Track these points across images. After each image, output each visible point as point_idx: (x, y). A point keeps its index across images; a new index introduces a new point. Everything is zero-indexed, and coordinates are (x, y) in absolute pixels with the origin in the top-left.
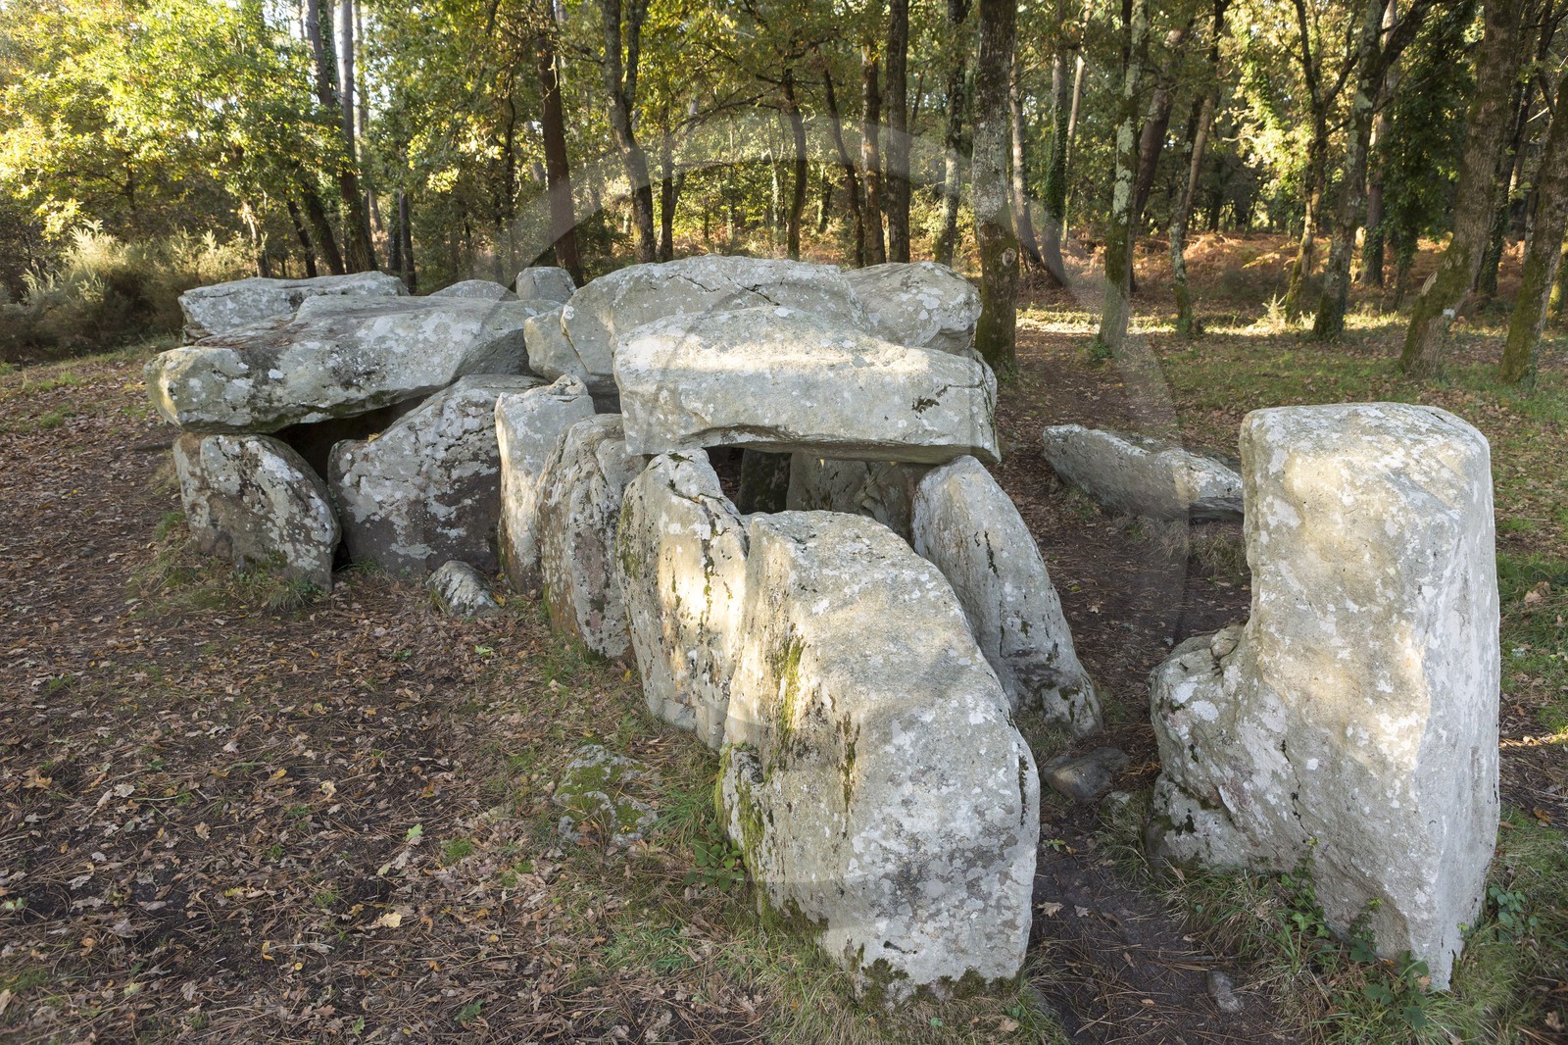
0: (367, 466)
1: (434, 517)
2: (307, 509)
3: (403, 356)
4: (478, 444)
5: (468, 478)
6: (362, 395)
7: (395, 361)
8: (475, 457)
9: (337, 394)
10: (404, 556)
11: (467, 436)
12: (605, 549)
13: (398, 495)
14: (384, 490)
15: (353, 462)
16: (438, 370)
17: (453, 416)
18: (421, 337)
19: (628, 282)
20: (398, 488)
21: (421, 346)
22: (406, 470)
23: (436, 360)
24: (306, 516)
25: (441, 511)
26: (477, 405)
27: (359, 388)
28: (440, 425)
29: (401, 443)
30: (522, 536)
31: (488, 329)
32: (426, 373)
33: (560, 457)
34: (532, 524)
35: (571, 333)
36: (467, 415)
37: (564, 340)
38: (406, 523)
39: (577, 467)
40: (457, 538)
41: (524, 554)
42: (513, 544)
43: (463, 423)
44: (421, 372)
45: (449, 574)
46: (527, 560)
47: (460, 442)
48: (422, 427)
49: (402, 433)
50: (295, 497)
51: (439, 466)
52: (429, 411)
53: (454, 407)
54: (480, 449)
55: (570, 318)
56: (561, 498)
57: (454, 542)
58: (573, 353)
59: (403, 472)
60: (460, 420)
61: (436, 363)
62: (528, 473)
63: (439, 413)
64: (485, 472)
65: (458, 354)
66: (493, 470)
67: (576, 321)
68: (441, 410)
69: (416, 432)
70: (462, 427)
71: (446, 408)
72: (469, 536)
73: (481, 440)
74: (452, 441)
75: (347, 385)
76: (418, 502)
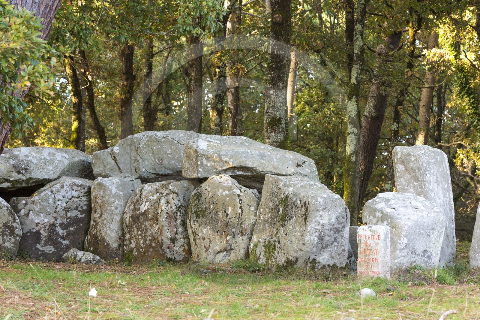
0: (34, 206)
1: (58, 233)
2: (14, 219)
3: (36, 164)
4: (79, 202)
5: (74, 217)
6: (24, 178)
7: (33, 166)
9: (15, 176)
10: (42, 251)
11: (73, 199)
12: (176, 219)
13: (46, 220)
14: (40, 218)
15: (26, 204)
16: (52, 172)
17: (68, 189)
18: (43, 157)
19: (146, 138)
20: (46, 217)
21: (43, 161)
22: (50, 209)
23: (50, 168)
24: (14, 222)
25: (61, 231)
26: (78, 186)
27: (23, 175)
28: (63, 192)
29: (49, 198)
30: (112, 235)
31: (71, 157)
32: (46, 173)
33: (140, 197)
34: (118, 229)
35: (117, 159)
36: (73, 190)
37: (113, 162)
38: (46, 234)
39: (158, 194)
40: (66, 245)
41: (113, 243)
42: (106, 240)
43: (72, 193)
44: (45, 172)
45: (75, 252)
46: (114, 245)
47: (71, 201)
48: (56, 192)
49: (50, 193)
50: (11, 213)
51: (63, 210)
52: (58, 186)
53: (68, 185)
54: (79, 205)
55: (117, 152)
56: (149, 207)
57: (64, 246)
58: (117, 168)
59: (49, 210)
60: (71, 191)
61: (50, 169)
62: (116, 208)
63: (62, 187)
64: (80, 216)
65: (61, 166)
66: (83, 216)
67: (120, 154)
68: (63, 186)
69: (54, 193)
70: (71, 194)
71: (65, 186)
72: (70, 245)
73: (80, 201)
74: (68, 200)
75: (19, 172)
76: (53, 225)
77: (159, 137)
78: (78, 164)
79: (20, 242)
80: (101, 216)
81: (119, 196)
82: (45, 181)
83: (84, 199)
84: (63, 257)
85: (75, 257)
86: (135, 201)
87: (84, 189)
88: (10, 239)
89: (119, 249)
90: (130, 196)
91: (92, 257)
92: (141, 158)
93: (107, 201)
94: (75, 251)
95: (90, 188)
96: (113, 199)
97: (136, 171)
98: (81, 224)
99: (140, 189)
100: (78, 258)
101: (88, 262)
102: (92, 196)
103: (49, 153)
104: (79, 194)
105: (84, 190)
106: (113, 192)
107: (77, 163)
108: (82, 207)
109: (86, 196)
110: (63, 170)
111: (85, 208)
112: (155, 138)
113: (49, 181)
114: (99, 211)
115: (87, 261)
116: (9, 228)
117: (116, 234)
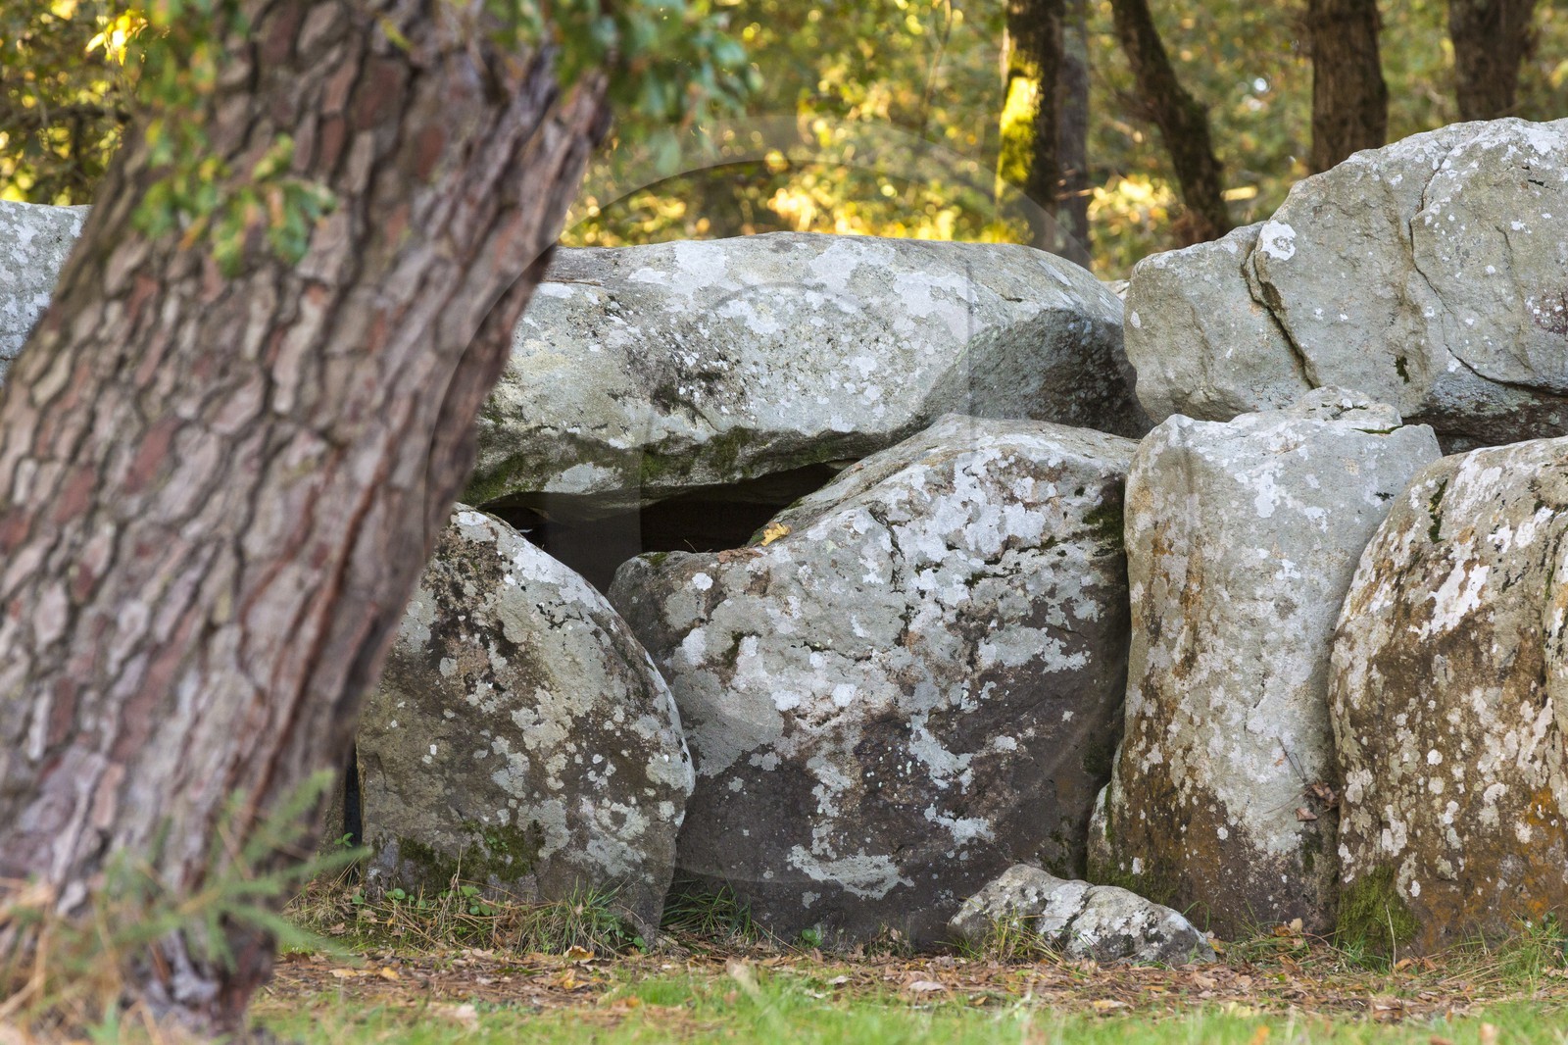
0: (769, 607)
1: (921, 772)
3: (777, 346)
5: (1018, 671)
6: (701, 433)
7: (757, 357)
8: (1036, 618)
9: (642, 422)
13: (844, 695)
14: (807, 679)
15: (716, 595)
16: (873, 393)
17: (979, 496)
18: (814, 299)
20: (841, 674)
21: (818, 322)
22: (867, 624)
23: (865, 363)
25: (939, 761)
27: (695, 413)
28: (946, 516)
29: (857, 552)
30: (1262, 778)
31: (991, 295)
32: (839, 397)
33: (1434, 532)
34: (1297, 740)
35: (1287, 298)
36: (1012, 499)
37: (1260, 318)
38: (847, 782)
39: (1545, 513)
40: (975, 844)
41: (1268, 826)
42: (1222, 809)
43: (1003, 521)
44: (829, 392)
45: (1031, 892)
46: (1279, 841)
47: (998, 569)
48: (903, 516)
49: (863, 523)
50: (618, 658)
51: (950, 627)
52: (917, 475)
53: (982, 472)
54: (1052, 593)
55: (1285, 256)
56: (1491, 596)
57: (964, 856)
58: (1285, 357)
59: (859, 632)
60: (995, 508)
61: (865, 373)
62: (1286, 608)
63: (943, 483)
64: (1057, 661)
65: (930, 350)
66: (1077, 661)
67: (1299, 268)
68: (950, 477)
69: (889, 525)
70: (1001, 528)
71: (958, 474)
72: (1000, 844)
73: (1055, 566)
74: (978, 564)
75: (665, 398)
76: (888, 725)
77: (1545, 158)
78: (1042, 334)
79: (683, 835)
80: (1190, 660)
81: (1305, 533)
82: (834, 451)
83: (1083, 553)
84: (957, 920)
85: (1032, 922)
86: (1401, 560)
87: (1080, 492)
88: (619, 819)
89: (1309, 861)
90: (1372, 532)
91: (1139, 918)
92: (1437, 290)
93: (1225, 566)
94: (1032, 882)
95: (1115, 488)
96: (1263, 553)
97: (1402, 372)
98: (1067, 715)
99: (1431, 483)
100: (1051, 927)
101: (1116, 949)
102: (1132, 538)
103: (854, 274)
104: (1047, 527)
105: (1078, 501)
106: (1264, 508)
107: (1035, 329)
108: (1068, 606)
109: (1093, 533)
110: (947, 378)
111: (1088, 610)
112: (1515, 160)
113: (856, 447)
114: (1177, 630)
115: (1105, 943)
116: (610, 746)
117: (1285, 768)
